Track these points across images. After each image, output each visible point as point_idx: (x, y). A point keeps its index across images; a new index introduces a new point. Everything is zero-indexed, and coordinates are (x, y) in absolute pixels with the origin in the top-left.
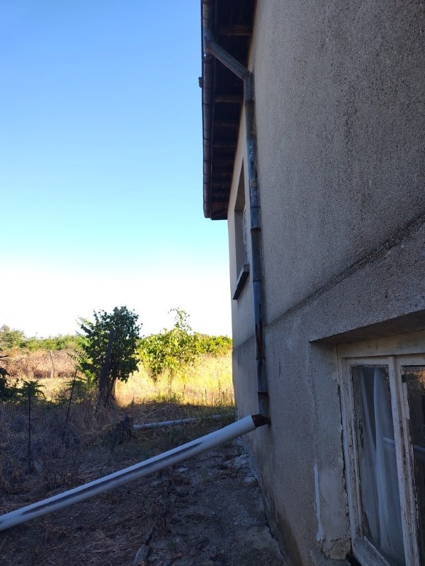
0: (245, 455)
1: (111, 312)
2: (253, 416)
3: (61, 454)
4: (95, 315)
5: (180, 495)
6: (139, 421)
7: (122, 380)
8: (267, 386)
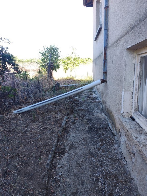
0: (96, 94)
1: (49, 47)
2: (101, 80)
3: (38, 93)
4: (44, 48)
5: (76, 104)
6: (61, 85)
7: (55, 71)
8: (106, 69)
